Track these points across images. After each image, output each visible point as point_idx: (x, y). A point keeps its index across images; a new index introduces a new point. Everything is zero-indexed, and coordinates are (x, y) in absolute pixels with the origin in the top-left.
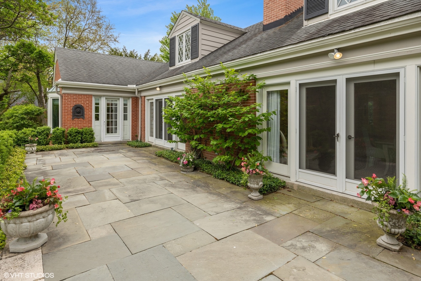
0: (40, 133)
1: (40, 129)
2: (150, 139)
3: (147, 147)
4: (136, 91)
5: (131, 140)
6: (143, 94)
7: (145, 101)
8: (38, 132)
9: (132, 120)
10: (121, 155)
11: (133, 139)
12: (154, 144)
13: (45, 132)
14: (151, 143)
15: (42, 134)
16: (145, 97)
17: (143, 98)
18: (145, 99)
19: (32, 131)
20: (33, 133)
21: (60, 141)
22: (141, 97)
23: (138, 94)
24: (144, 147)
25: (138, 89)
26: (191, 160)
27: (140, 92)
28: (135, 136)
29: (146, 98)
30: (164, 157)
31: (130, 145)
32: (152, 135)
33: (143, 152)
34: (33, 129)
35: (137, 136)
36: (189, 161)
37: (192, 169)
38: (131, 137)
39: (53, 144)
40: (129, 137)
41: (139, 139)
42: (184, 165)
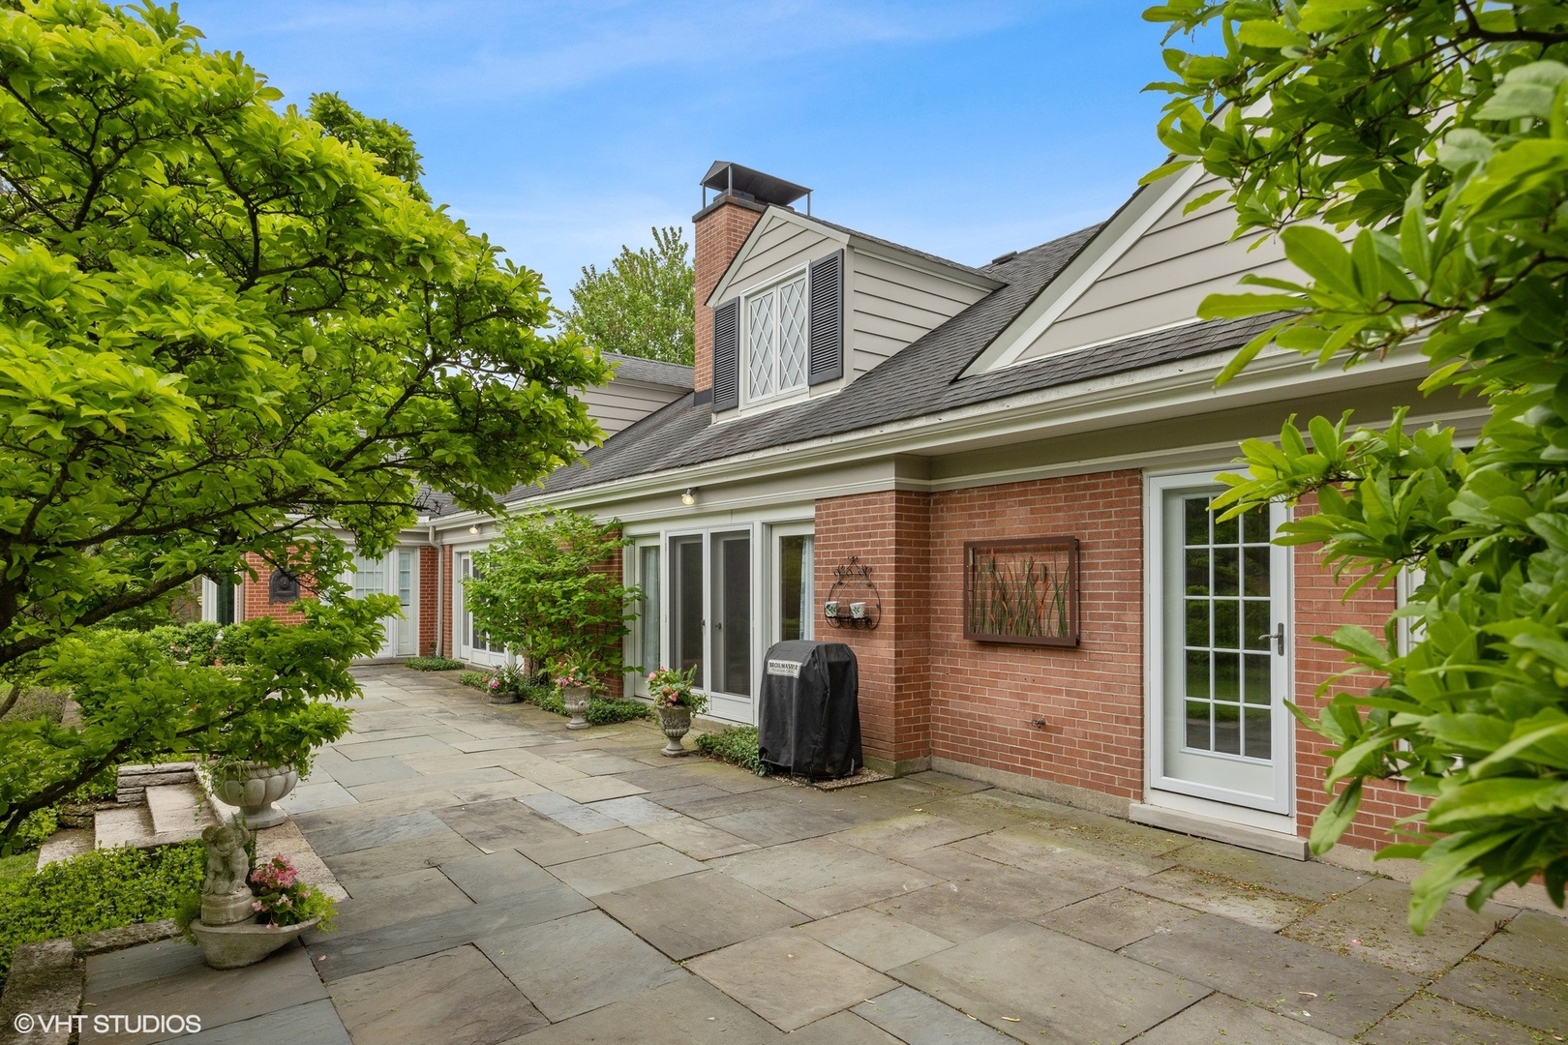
0: (193, 637)
1: (191, 627)
2: (463, 651)
3: (452, 669)
4: (431, 531)
5: (418, 655)
6: (448, 540)
7: (451, 558)
8: (188, 635)
9: (422, 604)
10: (383, 683)
11: (423, 652)
12: (469, 663)
13: (205, 635)
14: (462, 661)
15: (199, 639)
16: (451, 546)
17: (447, 549)
18: (451, 551)
19: (175, 632)
20: (177, 637)
21: (241, 656)
22: (443, 546)
23: (435, 538)
24: (444, 669)
25: (434, 527)
26: (508, 681)
27: (438, 534)
28: (427, 646)
29: (455, 550)
30: (473, 685)
31: (411, 666)
32: (466, 643)
33: (438, 678)
34: (177, 628)
35: (434, 646)
36: (503, 683)
37: (511, 699)
38: (418, 649)
39: (225, 664)
40: (413, 647)
41: (438, 653)
42: (493, 690)
